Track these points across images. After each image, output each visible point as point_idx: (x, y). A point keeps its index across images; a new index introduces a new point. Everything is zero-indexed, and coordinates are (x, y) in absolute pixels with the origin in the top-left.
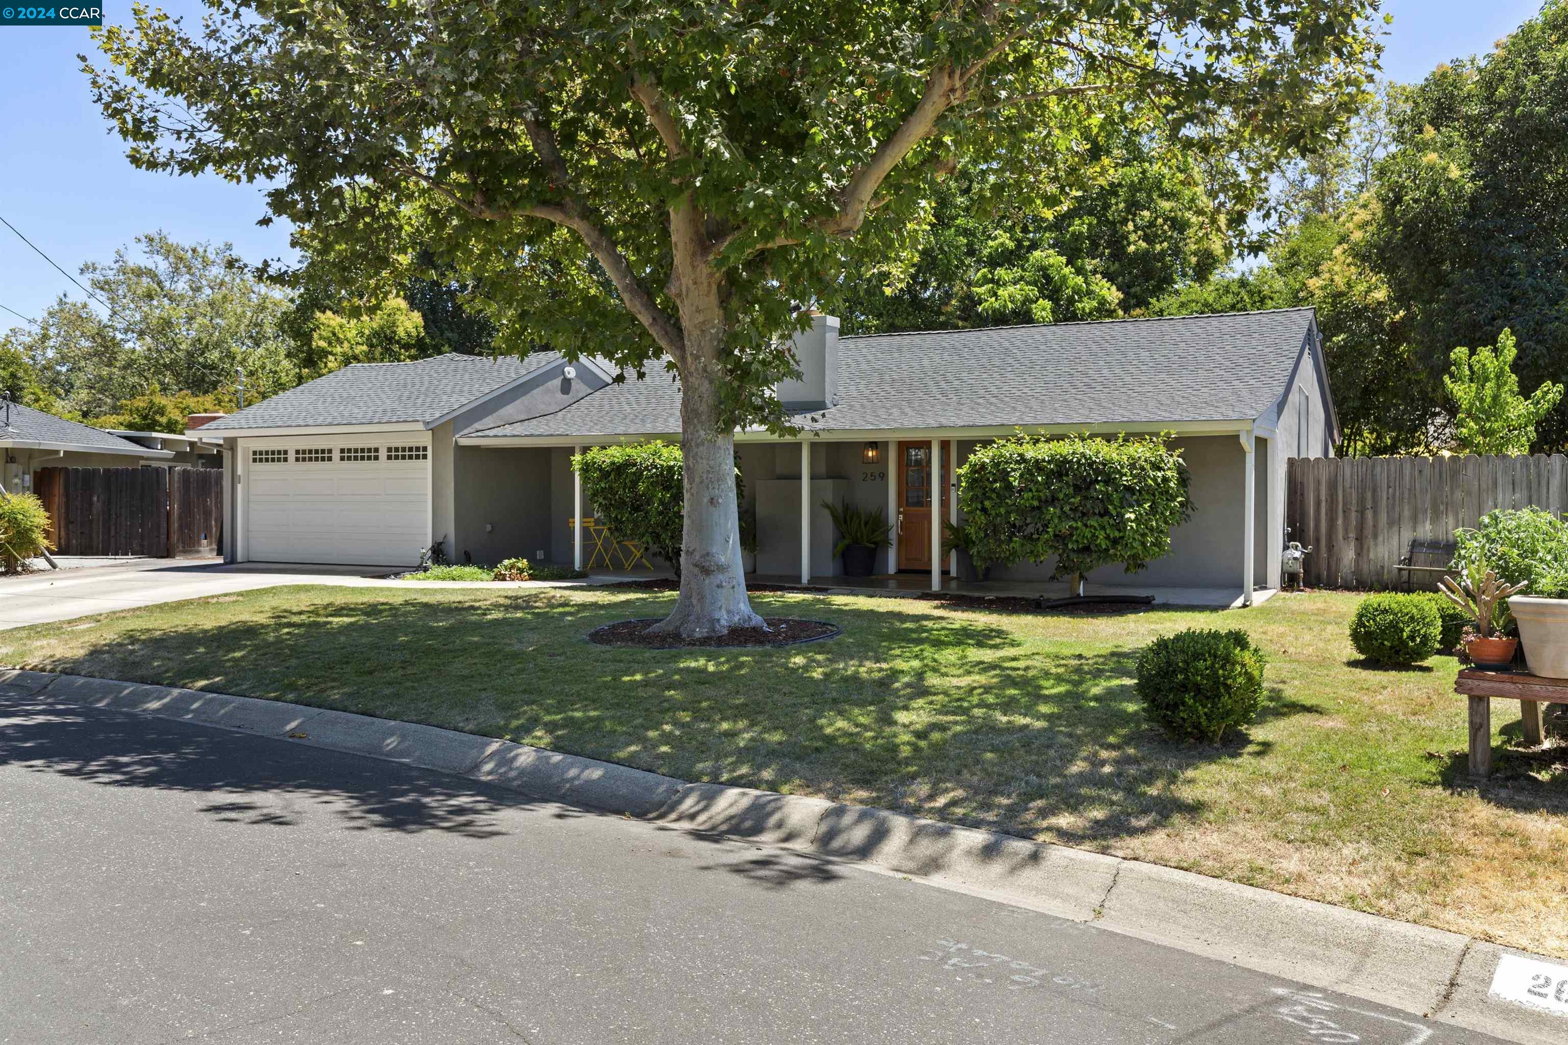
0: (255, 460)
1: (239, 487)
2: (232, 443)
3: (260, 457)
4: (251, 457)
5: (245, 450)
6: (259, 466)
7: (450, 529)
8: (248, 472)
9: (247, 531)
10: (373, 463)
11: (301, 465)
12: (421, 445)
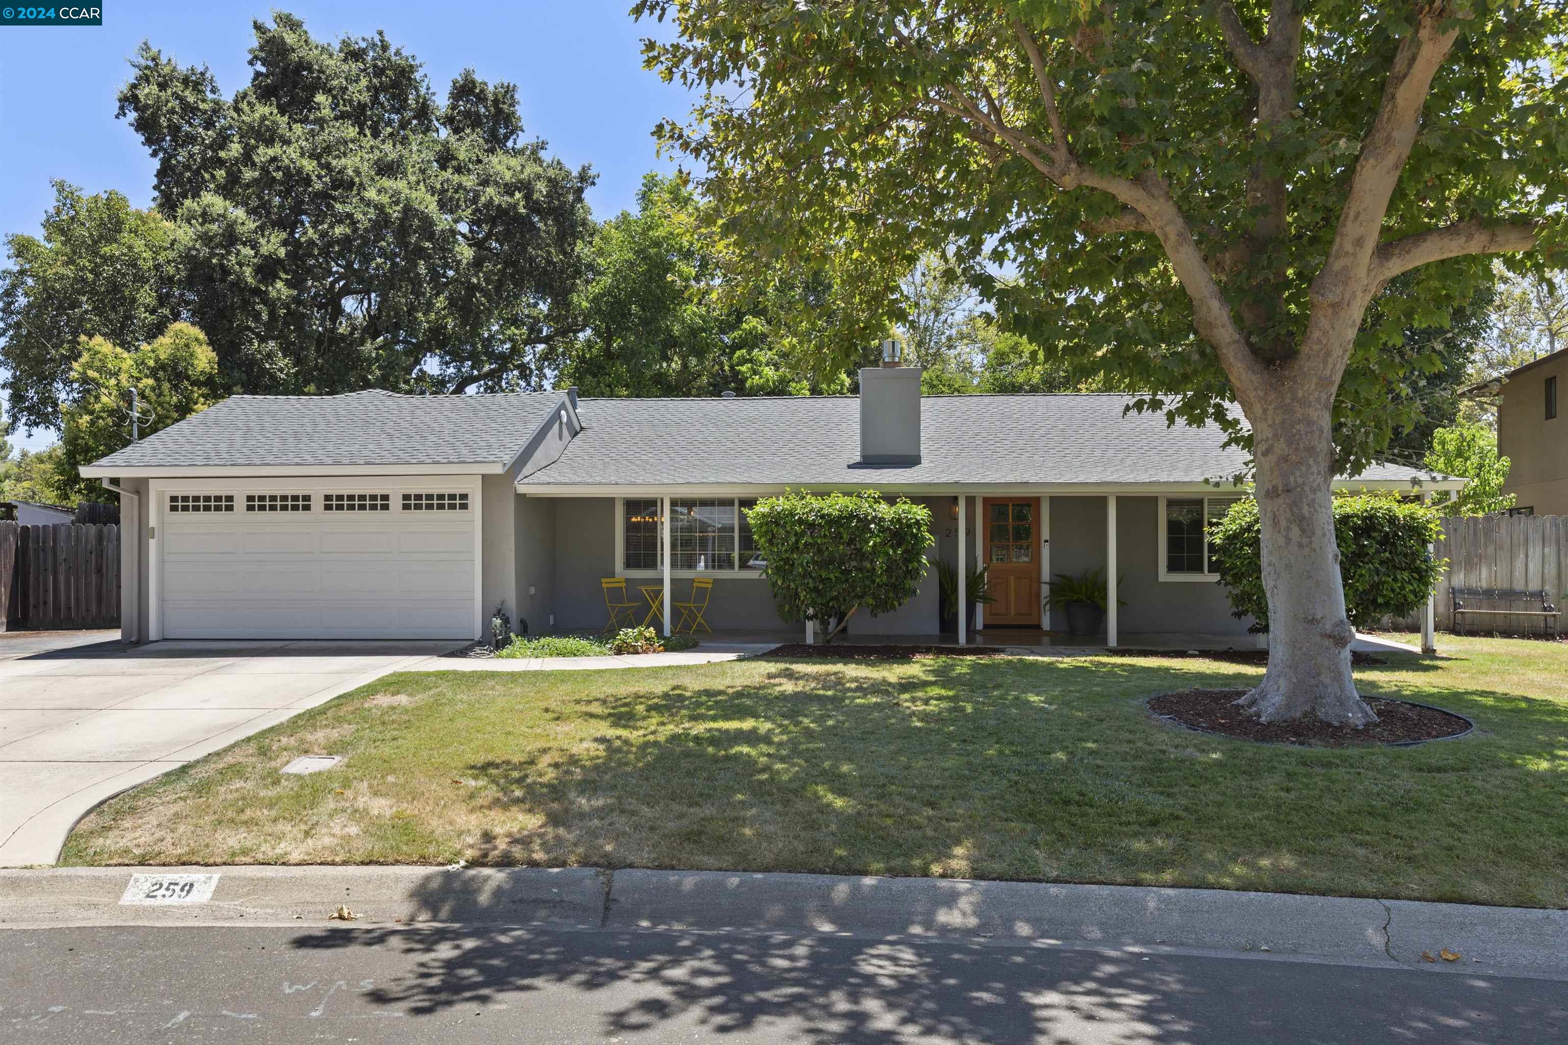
0: (174, 509)
1: (152, 543)
2: (140, 487)
3: (179, 504)
4: (168, 504)
5: (161, 494)
6: (180, 515)
7: (509, 594)
8: (162, 523)
9: (162, 600)
10: (379, 513)
11: (257, 515)
12: (458, 492)
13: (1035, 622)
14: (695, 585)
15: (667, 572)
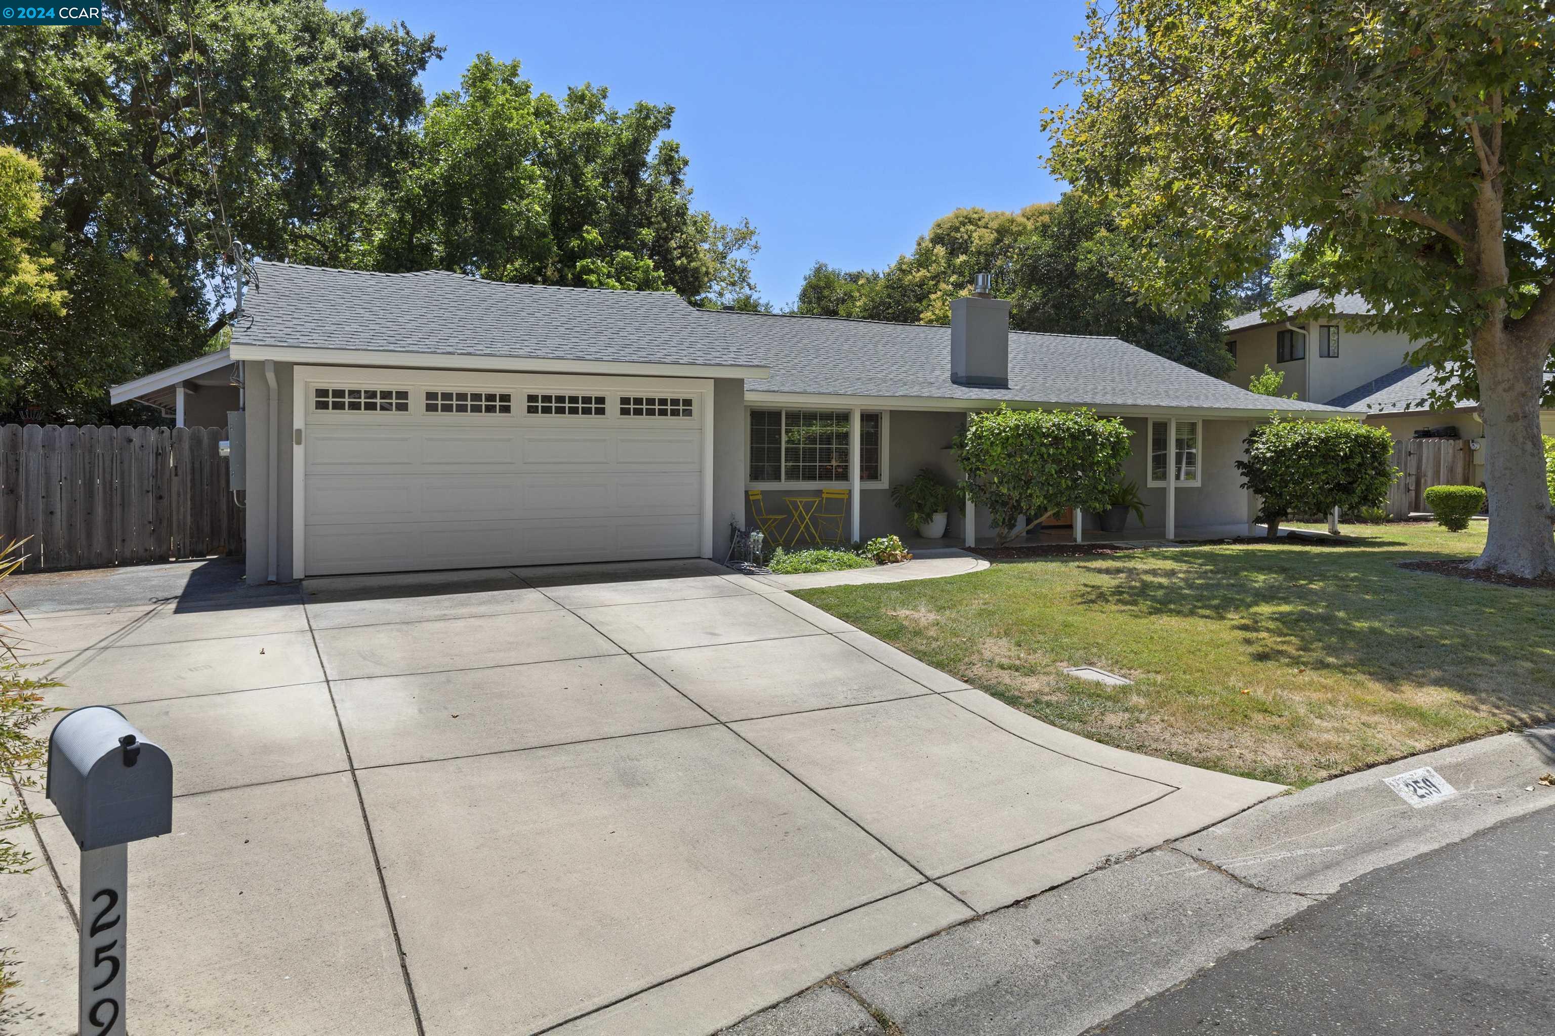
0: (322, 406)
1: (298, 451)
4: (313, 399)
5: (306, 386)
6: (331, 415)
10: (593, 418)
11: (441, 417)
12: (681, 397)
13: (1069, 523)
14: (824, 496)
15: (856, 483)
